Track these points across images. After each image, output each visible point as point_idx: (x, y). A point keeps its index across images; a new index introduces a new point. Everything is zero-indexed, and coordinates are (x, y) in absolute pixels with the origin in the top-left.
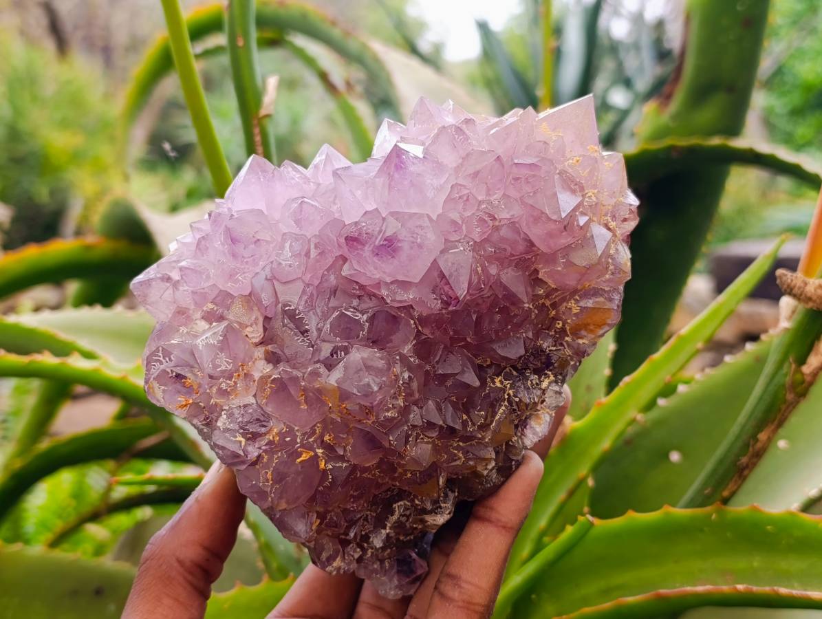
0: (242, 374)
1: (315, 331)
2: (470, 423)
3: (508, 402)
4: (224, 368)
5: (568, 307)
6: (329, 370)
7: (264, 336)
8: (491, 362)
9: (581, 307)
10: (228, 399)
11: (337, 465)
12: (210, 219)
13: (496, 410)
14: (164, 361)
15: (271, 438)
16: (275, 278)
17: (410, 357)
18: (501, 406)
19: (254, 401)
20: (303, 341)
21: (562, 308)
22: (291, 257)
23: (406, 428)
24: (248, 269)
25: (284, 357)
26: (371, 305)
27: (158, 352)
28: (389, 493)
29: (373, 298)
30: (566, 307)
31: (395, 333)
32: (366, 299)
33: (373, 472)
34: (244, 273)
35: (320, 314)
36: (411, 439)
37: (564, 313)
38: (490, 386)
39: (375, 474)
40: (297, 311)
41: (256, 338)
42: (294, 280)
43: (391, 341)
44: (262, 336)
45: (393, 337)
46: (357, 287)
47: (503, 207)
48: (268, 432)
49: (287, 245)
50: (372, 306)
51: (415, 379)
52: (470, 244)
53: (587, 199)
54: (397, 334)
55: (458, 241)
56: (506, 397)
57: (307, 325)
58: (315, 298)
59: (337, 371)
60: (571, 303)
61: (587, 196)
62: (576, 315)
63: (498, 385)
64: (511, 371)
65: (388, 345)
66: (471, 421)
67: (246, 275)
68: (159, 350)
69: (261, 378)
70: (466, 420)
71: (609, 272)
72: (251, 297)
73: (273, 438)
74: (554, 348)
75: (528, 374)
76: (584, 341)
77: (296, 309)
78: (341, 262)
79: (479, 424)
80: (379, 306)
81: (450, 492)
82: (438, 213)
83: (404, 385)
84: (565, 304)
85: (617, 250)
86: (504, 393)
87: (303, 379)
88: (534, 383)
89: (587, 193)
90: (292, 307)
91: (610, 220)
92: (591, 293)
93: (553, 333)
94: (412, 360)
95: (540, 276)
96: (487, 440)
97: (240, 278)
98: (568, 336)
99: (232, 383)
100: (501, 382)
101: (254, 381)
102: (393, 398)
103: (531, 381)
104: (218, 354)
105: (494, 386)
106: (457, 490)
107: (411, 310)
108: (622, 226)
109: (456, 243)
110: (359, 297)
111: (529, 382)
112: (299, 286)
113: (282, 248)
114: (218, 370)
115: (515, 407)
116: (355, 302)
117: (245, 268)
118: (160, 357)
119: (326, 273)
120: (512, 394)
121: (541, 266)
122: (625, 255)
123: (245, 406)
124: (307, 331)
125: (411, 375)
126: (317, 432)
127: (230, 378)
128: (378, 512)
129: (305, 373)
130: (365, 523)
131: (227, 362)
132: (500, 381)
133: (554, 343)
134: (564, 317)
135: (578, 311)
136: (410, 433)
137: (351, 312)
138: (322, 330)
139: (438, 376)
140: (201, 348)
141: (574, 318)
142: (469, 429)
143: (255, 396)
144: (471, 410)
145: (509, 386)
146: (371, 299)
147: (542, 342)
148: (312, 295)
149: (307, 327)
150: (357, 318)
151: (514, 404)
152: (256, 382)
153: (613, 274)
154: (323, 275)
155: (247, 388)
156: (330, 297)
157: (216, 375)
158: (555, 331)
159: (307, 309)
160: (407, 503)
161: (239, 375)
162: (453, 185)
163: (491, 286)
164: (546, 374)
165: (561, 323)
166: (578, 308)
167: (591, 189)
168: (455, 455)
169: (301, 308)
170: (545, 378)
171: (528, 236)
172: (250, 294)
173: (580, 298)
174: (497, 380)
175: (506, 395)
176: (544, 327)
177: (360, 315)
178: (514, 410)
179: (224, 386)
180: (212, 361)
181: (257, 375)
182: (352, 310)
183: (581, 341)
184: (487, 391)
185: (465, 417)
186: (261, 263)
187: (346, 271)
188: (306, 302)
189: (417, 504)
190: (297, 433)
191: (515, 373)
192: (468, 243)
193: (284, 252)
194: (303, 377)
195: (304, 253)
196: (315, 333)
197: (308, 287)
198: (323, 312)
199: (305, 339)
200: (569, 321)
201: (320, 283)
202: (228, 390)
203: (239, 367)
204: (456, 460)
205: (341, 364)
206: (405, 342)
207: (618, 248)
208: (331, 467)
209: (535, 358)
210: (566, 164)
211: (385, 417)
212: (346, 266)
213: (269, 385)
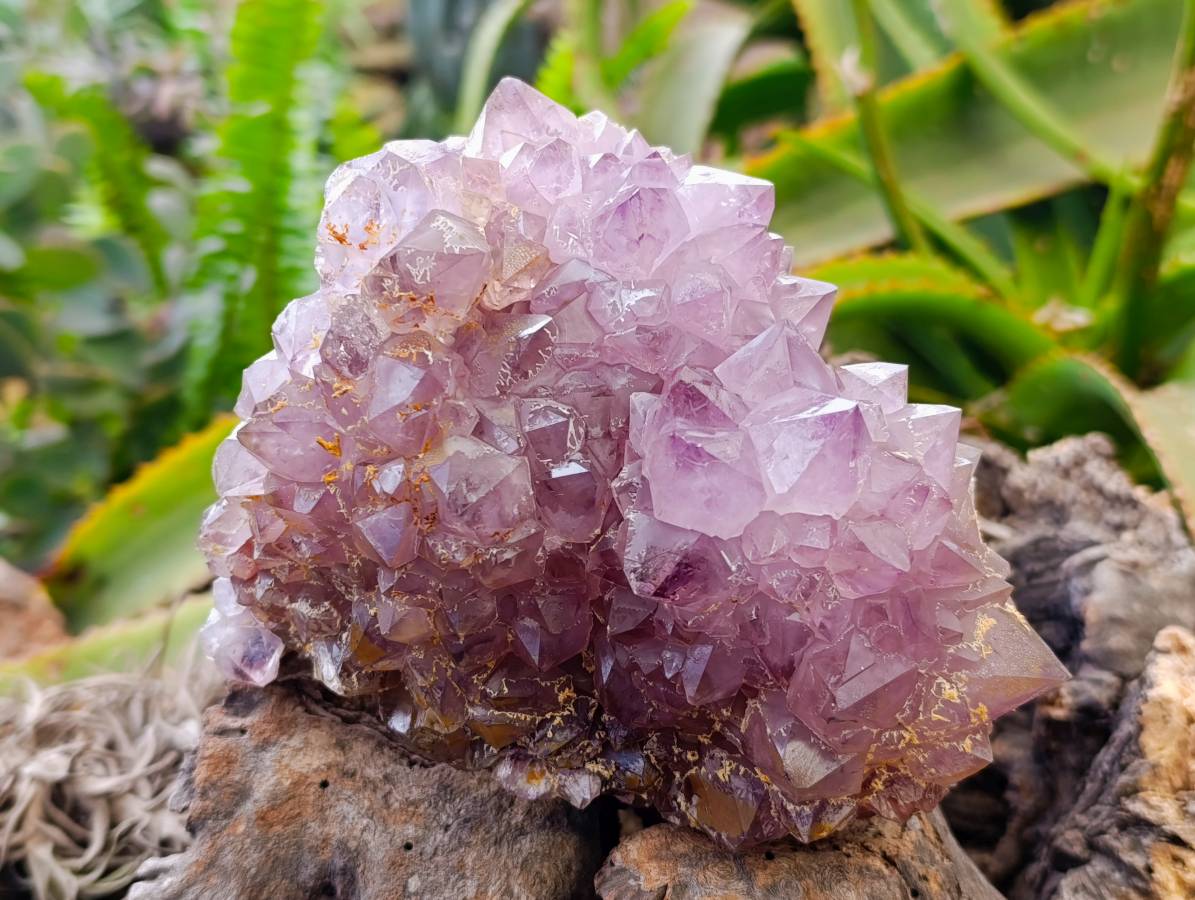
0: (418, 304)
1: (530, 386)
2: (485, 676)
3: (542, 721)
4: (413, 273)
5: (723, 762)
6: (474, 433)
7: (498, 312)
8: (593, 673)
9: (730, 781)
10: (372, 298)
11: (339, 500)
12: (649, 157)
13: (521, 709)
14: (390, 178)
15: (336, 385)
16: (590, 293)
17: (544, 548)
18: (531, 713)
19: (384, 338)
20: (505, 376)
21: (718, 753)
22: (628, 306)
23: (433, 584)
24: (589, 247)
25: (471, 357)
26: (603, 458)
27: (400, 165)
28: (343, 588)
29: (614, 457)
30: (722, 759)
31: (569, 512)
32: (608, 447)
33: (354, 557)
34: (582, 243)
35: (561, 384)
36: (419, 597)
37: (712, 757)
38: (553, 685)
39: (352, 560)
40: (550, 348)
41: (490, 301)
42: (597, 324)
43: (555, 510)
44: (496, 308)
45: (561, 512)
46: (621, 425)
47: (830, 607)
48: (343, 379)
49: (647, 293)
50: (600, 459)
51: (509, 570)
52: (748, 579)
53: (895, 734)
54: (569, 516)
55: (744, 558)
56: (548, 716)
57: (535, 372)
58: (583, 366)
59: (475, 447)
60: (730, 764)
61: (902, 732)
62: (716, 778)
63: (561, 697)
64: (592, 707)
65: (546, 508)
66: (490, 676)
67: (579, 248)
68: (403, 165)
69: (424, 334)
70: (488, 668)
71: (798, 808)
72: (550, 268)
73: (338, 389)
74: (653, 761)
75: (597, 735)
76: (683, 804)
77: (552, 345)
78: (651, 385)
79: (488, 690)
80: (605, 470)
81: (379, 681)
82: (776, 510)
83: (493, 559)
84: (724, 755)
85: (840, 807)
86: (554, 711)
87: (444, 400)
88: (588, 751)
89: (907, 730)
90: (553, 339)
91: (884, 778)
92: (757, 791)
93: (676, 751)
94: (540, 553)
95: (750, 702)
96: (471, 711)
97: (571, 240)
98: (682, 775)
99: (396, 294)
100: (568, 700)
101: (417, 326)
102: (467, 548)
103: (589, 744)
104: (431, 257)
105: (556, 691)
106: (387, 689)
107: (615, 523)
108: (883, 801)
109: (739, 557)
110: (608, 435)
111: (586, 743)
112: (591, 335)
113: (640, 286)
114: (408, 265)
115: (537, 735)
116: (597, 431)
117: (588, 242)
118: (395, 170)
119: (627, 368)
120: (556, 722)
121: (763, 697)
122: (837, 822)
123: (372, 327)
124: (525, 375)
125: (513, 563)
126: (375, 451)
127: (403, 288)
128: (312, 582)
129: (455, 397)
130: (287, 570)
131: (425, 274)
132: (568, 697)
133: (661, 758)
134: (706, 759)
135: (723, 780)
136: (429, 592)
137: (577, 432)
138: (535, 397)
139: (532, 602)
140: (433, 225)
141: (710, 776)
142: (474, 677)
143: (394, 335)
144: (505, 670)
145: (566, 713)
146: (611, 453)
147: (655, 738)
148: (586, 360)
149: (530, 372)
150: (569, 444)
151: (541, 732)
152: (416, 329)
153: (799, 814)
154: (620, 365)
155: (401, 320)
156: (590, 390)
157: (400, 265)
158: (680, 754)
159: (560, 362)
160: (338, 621)
161: (413, 300)
162: (828, 516)
163: (699, 633)
164: (609, 763)
165: (697, 757)
166: (727, 777)
167: (917, 732)
168: (429, 670)
169: (558, 351)
170: (603, 764)
171: (799, 664)
172: (553, 265)
173: (744, 775)
174: (567, 692)
175: (550, 714)
176: (680, 733)
177: (578, 447)
178: (533, 736)
179: (387, 283)
180: (418, 251)
181: (427, 326)
182: (582, 430)
183: (681, 799)
184: (543, 684)
185: (491, 665)
186: (605, 263)
187: (640, 400)
188: (570, 356)
189: (341, 637)
190: (359, 422)
191: (591, 715)
192: (749, 575)
193: (634, 293)
194: (449, 398)
195: (641, 323)
196: (526, 389)
197: (594, 350)
198: (564, 388)
199: (509, 377)
200: (703, 769)
201: (608, 365)
202: (385, 293)
203: (427, 295)
204: (422, 675)
205: (489, 447)
206: (562, 533)
207: (844, 808)
208: (332, 492)
209: (625, 738)
210: (940, 680)
211: (435, 545)
212: (645, 396)
213: (413, 351)
